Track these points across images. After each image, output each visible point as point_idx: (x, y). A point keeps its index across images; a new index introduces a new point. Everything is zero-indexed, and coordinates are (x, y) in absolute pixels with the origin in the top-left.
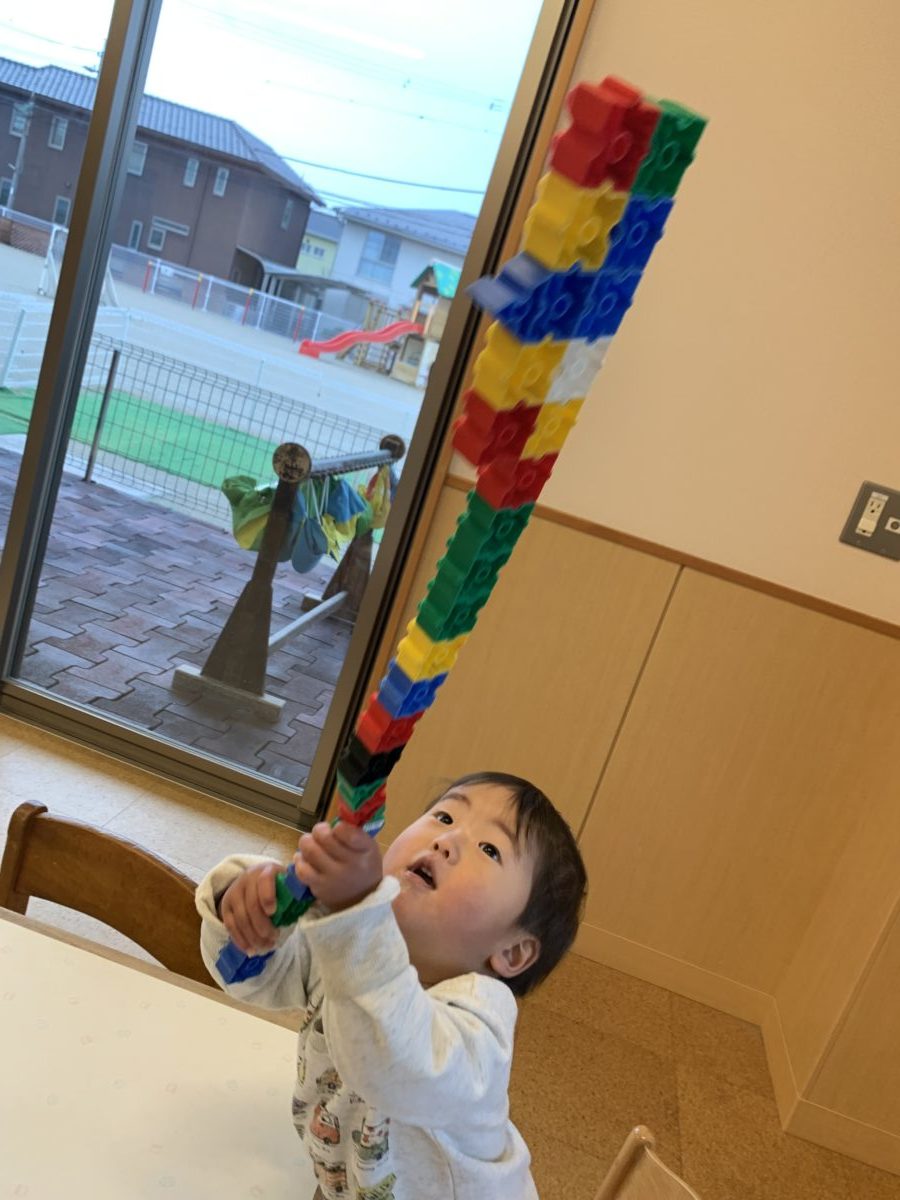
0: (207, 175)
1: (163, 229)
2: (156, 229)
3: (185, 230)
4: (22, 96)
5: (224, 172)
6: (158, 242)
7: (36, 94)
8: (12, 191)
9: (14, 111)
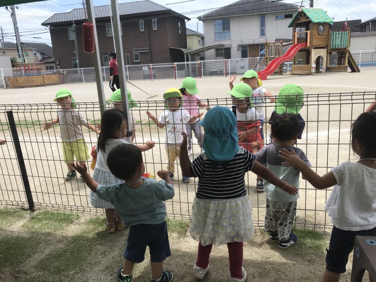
0: (148, 24)
1: (137, 53)
2: (135, 54)
3: (147, 50)
4: (69, 24)
5: (155, 20)
6: (137, 59)
7: (74, 21)
8: (78, 62)
9: (68, 30)
